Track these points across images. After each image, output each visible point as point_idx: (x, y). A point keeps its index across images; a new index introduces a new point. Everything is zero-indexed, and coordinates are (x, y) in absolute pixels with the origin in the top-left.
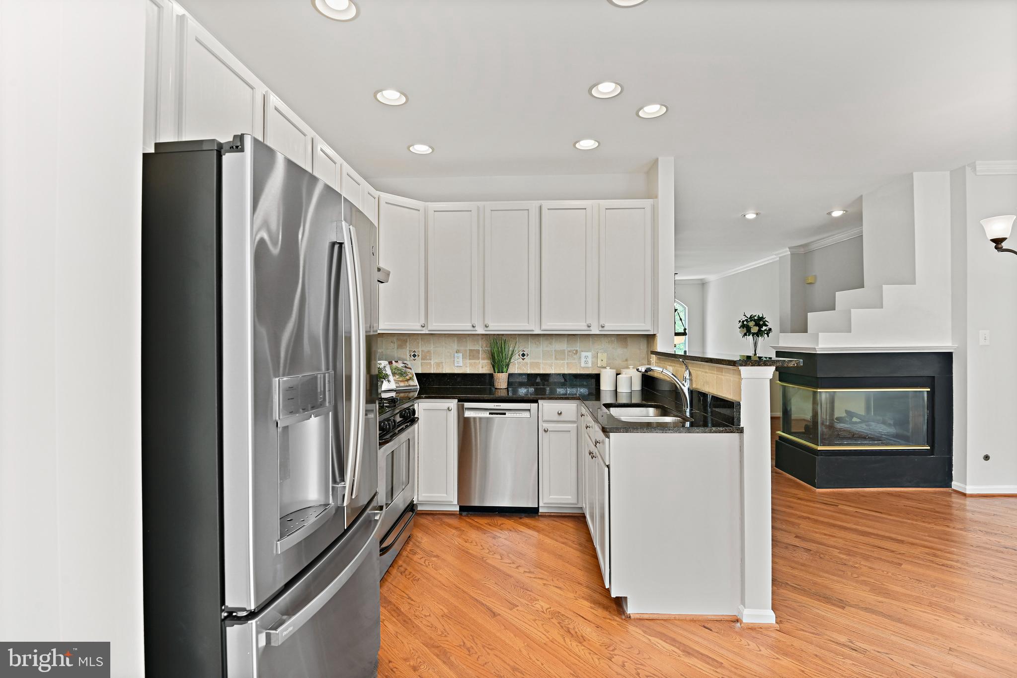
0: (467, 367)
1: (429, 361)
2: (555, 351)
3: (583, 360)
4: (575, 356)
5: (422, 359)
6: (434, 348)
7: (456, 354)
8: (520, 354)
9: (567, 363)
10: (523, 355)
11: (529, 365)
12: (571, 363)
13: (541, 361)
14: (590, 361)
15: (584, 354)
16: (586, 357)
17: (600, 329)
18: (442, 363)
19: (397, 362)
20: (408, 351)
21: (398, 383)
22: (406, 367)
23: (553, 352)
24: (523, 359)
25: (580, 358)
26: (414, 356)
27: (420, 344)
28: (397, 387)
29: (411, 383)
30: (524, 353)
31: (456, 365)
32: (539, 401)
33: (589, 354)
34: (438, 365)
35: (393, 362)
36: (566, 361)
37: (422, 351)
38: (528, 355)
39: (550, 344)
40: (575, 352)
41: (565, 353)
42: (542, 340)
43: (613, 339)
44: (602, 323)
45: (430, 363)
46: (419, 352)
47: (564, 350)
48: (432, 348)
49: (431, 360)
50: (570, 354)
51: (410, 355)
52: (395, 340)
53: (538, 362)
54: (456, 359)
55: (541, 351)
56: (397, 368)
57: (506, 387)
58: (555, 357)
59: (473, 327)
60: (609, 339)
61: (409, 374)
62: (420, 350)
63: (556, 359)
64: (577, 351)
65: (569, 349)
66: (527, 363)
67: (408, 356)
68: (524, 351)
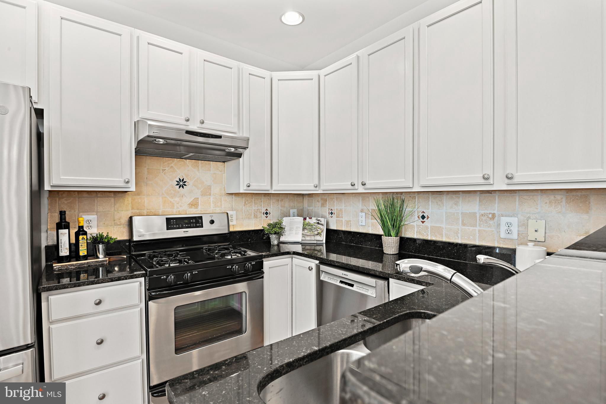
0: (369, 226)
1: (341, 219)
2: (462, 213)
3: (503, 228)
4: (491, 222)
5: (337, 217)
6: (345, 207)
7: (360, 213)
8: (420, 216)
9: (479, 231)
10: (423, 217)
11: (429, 230)
12: (484, 231)
13: (443, 226)
14: (515, 230)
15: (504, 220)
16: (509, 225)
17: (507, 181)
18: (350, 221)
19: (311, 218)
20: (328, 209)
21: (305, 237)
22: (318, 223)
23: (460, 215)
24: (423, 222)
25: (499, 225)
26: (332, 213)
27: (335, 203)
28: (302, 240)
29: (318, 238)
30: (424, 214)
31: (360, 224)
32: (390, 279)
33: (514, 221)
34: (348, 222)
35: (308, 218)
36: (477, 228)
37: (337, 209)
38: (428, 217)
39: (456, 204)
40: (490, 216)
41: (476, 217)
42: (445, 199)
43: (559, 197)
44: (510, 171)
45: (342, 220)
46: (334, 210)
47: (475, 213)
48: (343, 207)
49: (342, 218)
50: (484, 218)
51: (329, 213)
52: (320, 199)
53: (440, 227)
54: (360, 218)
55: (444, 214)
56: (309, 224)
57: (397, 252)
58: (463, 221)
59: (352, 185)
60: (552, 197)
61: (319, 229)
62: (335, 208)
63: (464, 224)
64: (494, 215)
65: (483, 212)
66: (427, 228)
67: (328, 214)
68: (423, 212)
